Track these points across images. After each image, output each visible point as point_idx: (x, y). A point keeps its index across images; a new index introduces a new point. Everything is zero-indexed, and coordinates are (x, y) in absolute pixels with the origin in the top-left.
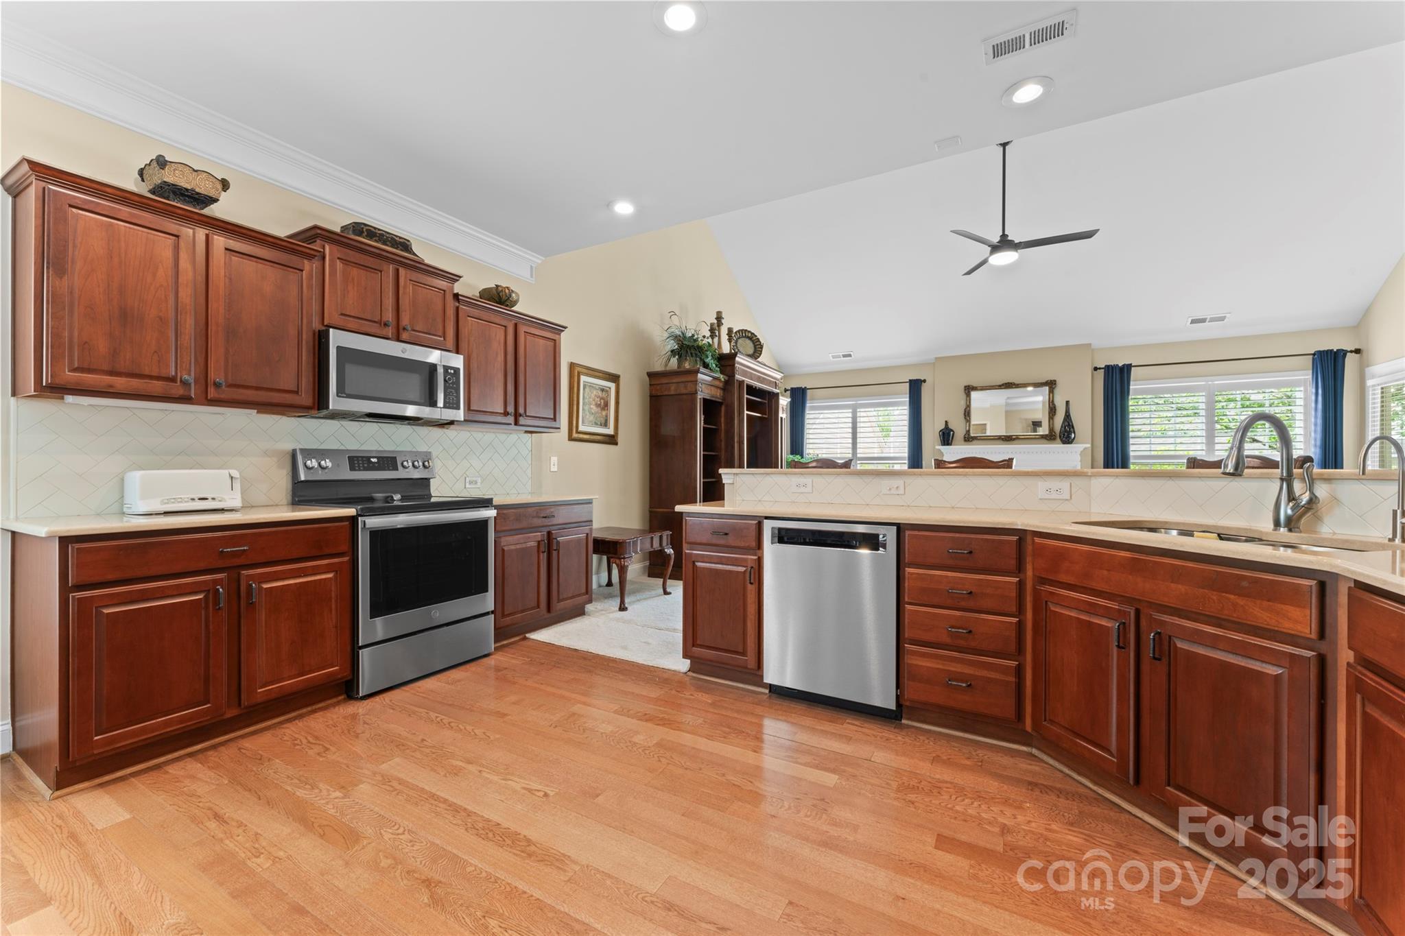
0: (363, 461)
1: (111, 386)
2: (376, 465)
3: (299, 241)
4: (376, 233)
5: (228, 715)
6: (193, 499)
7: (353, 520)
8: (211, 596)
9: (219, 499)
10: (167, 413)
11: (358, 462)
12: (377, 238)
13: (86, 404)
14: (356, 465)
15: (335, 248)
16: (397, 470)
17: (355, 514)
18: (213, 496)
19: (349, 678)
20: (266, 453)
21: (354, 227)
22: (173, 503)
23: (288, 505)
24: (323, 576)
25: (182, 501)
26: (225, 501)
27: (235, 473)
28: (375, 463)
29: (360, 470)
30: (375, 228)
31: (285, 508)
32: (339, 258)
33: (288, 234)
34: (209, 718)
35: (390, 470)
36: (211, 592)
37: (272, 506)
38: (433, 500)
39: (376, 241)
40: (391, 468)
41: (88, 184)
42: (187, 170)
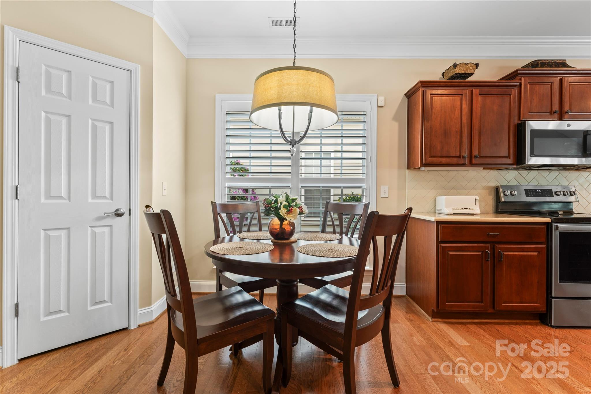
0: (533, 191)
1: (441, 162)
2: (540, 194)
3: (506, 80)
4: (545, 63)
5: (489, 312)
6: (462, 209)
7: (548, 226)
8: (484, 254)
9: (472, 209)
10: (449, 172)
11: (530, 192)
12: (546, 65)
13: (426, 170)
14: (529, 194)
15: (527, 78)
16: (553, 197)
17: (550, 221)
18: (470, 208)
19: (545, 312)
21: (532, 64)
22: (456, 210)
23: (493, 213)
24: (532, 254)
25: (459, 209)
26: (474, 210)
27: (477, 198)
28: (539, 192)
29: (531, 196)
30: (545, 60)
31: (492, 215)
32: (528, 83)
33: (498, 79)
34: (483, 310)
36: (484, 252)
37: (486, 213)
39: (546, 67)
40: (549, 196)
41: (435, 84)
42: (464, 65)
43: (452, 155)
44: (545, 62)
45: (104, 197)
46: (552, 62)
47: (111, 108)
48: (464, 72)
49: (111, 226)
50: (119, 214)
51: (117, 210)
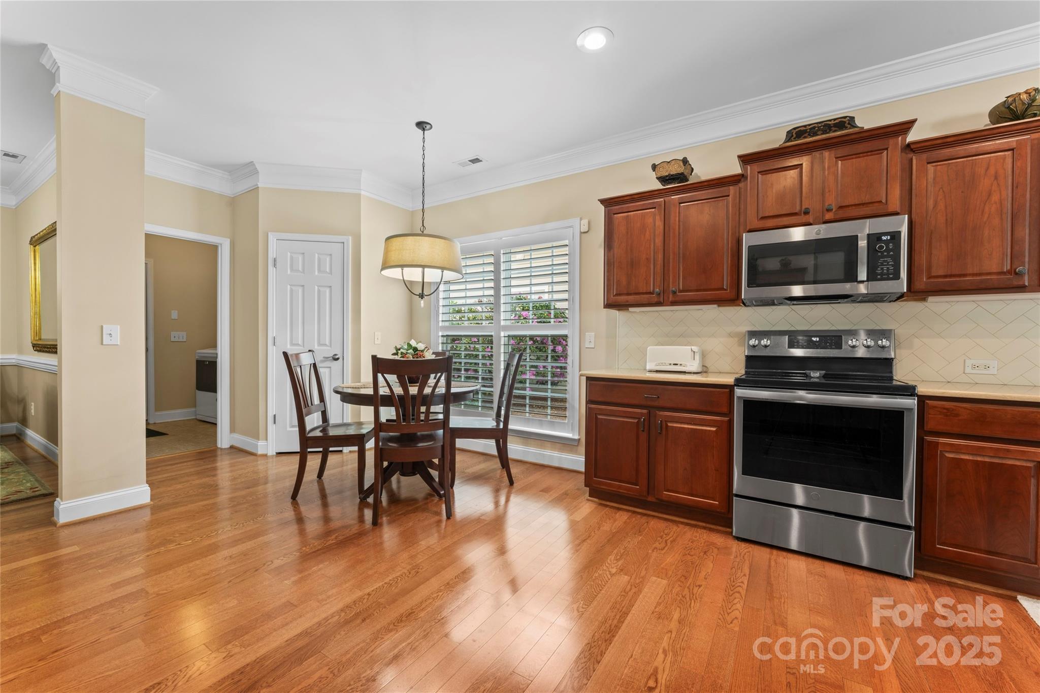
1: (627, 301)
2: (818, 344)
5: (649, 499)
6: (670, 364)
7: (731, 389)
11: (798, 341)
14: (796, 344)
15: (756, 165)
16: (841, 348)
17: (733, 384)
18: (681, 363)
20: (730, 335)
22: (661, 365)
24: (708, 428)
25: (665, 364)
26: (689, 367)
27: (695, 348)
28: (816, 341)
32: (759, 173)
34: (638, 495)
35: (833, 349)
38: (895, 383)
40: (834, 347)
41: (619, 199)
42: (665, 164)
43: (641, 291)
44: (804, 128)
45: (325, 345)
46: (820, 125)
47: (330, 275)
48: (667, 174)
49: (330, 367)
50: (336, 359)
51: (336, 355)
